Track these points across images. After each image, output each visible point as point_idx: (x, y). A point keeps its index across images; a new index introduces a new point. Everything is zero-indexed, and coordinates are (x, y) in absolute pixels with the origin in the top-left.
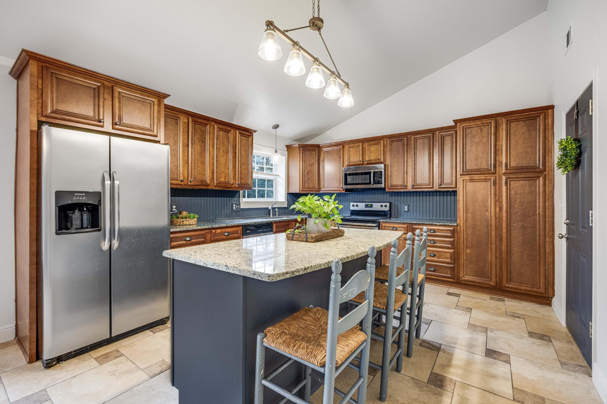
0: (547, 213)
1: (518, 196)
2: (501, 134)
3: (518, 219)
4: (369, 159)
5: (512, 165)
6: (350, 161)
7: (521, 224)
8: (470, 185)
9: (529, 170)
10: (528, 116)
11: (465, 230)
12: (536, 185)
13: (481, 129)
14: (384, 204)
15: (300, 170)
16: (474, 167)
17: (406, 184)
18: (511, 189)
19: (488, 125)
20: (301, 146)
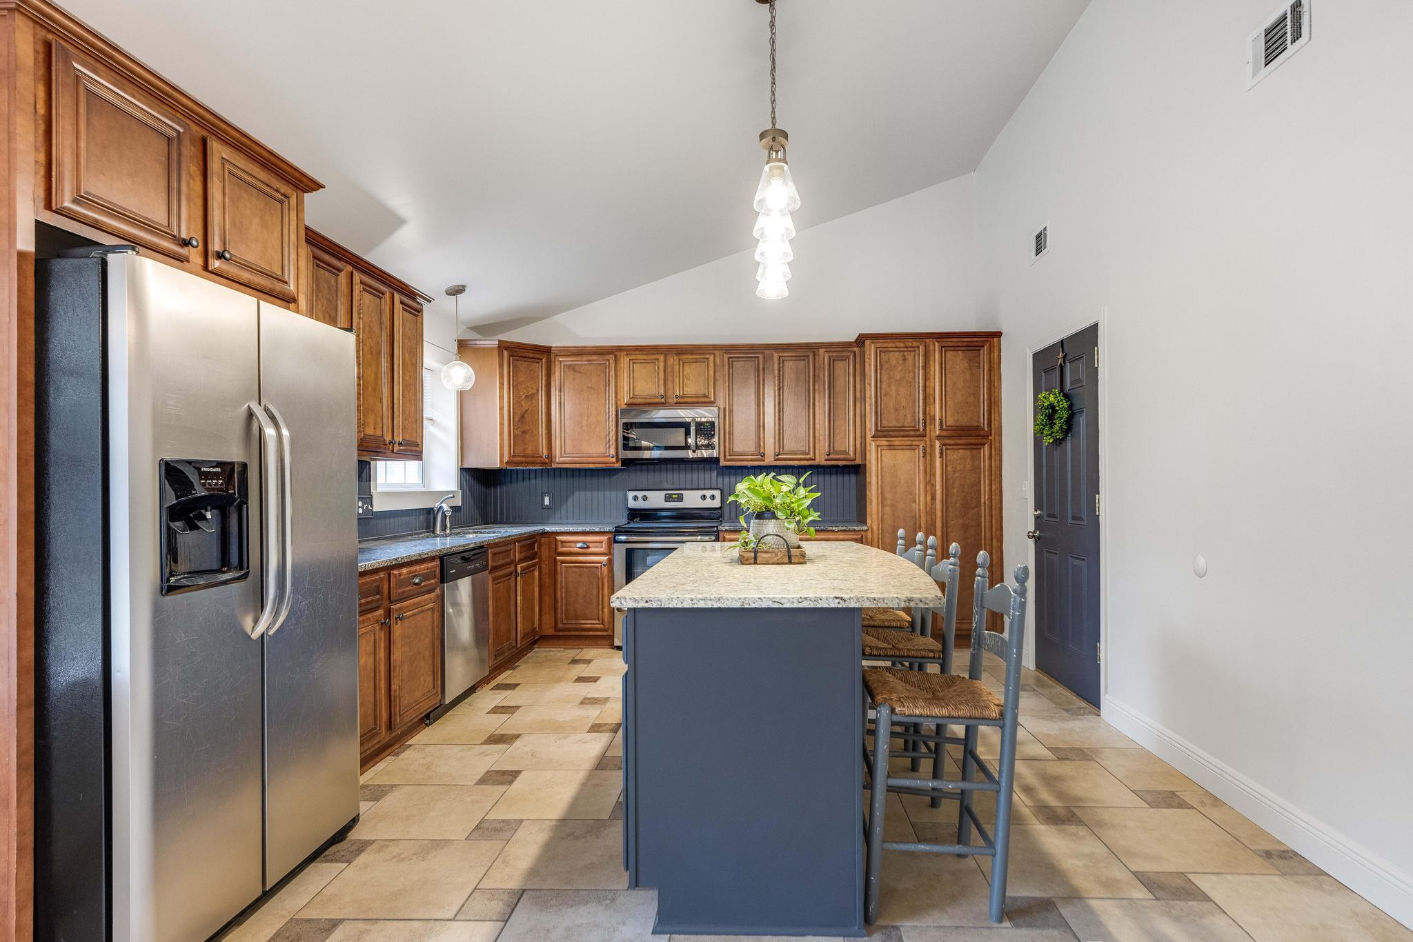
0: (993, 501)
1: (957, 475)
2: (932, 368)
3: (957, 512)
4: (681, 392)
5: (948, 424)
6: (634, 395)
7: (961, 521)
8: (888, 454)
9: (971, 432)
10: (969, 344)
11: (880, 537)
12: (980, 457)
13: (904, 356)
14: (708, 493)
15: (501, 408)
16: (893, 423)
17: (762, 451)
18: (948, 463)
19: (915, 351)
20: (504, 347)
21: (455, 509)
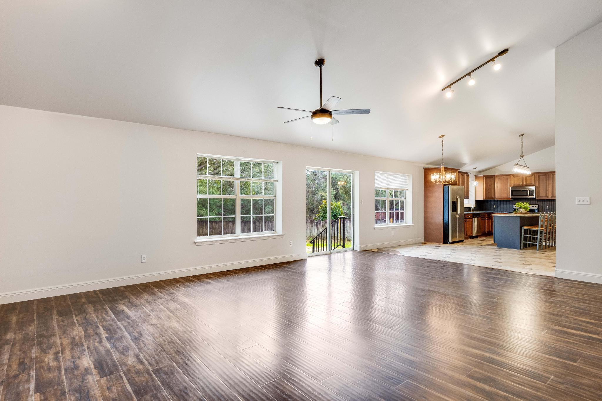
4: (526, 183)
6: (514, 184)
14: (534, 206)
15: (484, 188)
17: (547, 196)
20: (484, 176)
21: (474, 208)
